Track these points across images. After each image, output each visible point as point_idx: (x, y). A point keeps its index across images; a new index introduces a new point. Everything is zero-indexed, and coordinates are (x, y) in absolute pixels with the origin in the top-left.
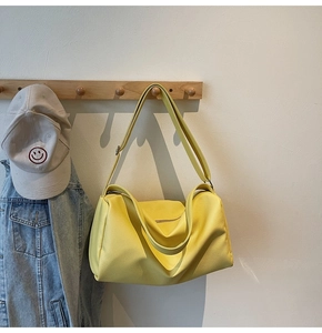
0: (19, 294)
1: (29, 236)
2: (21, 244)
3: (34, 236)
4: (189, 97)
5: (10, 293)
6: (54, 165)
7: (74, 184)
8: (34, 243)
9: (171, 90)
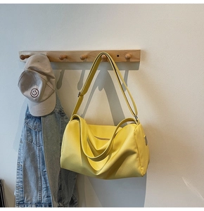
0: (28, 163)
1: (34, 135)
2: (30, 138)
3: (36, 135)
4: (130, 60)
5: (24, 162)
6: (44, 98)
7: (58, 110)
8: (36, 138)
9: (118, 56)
